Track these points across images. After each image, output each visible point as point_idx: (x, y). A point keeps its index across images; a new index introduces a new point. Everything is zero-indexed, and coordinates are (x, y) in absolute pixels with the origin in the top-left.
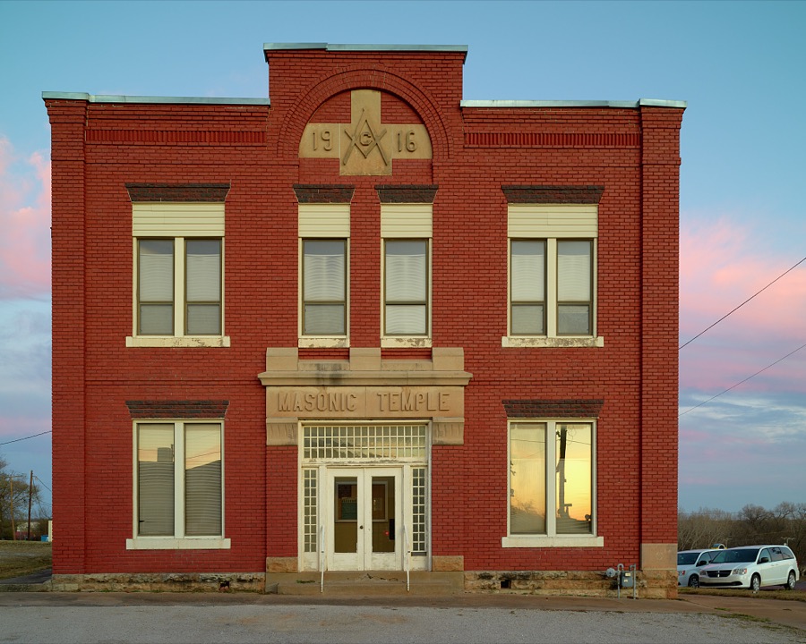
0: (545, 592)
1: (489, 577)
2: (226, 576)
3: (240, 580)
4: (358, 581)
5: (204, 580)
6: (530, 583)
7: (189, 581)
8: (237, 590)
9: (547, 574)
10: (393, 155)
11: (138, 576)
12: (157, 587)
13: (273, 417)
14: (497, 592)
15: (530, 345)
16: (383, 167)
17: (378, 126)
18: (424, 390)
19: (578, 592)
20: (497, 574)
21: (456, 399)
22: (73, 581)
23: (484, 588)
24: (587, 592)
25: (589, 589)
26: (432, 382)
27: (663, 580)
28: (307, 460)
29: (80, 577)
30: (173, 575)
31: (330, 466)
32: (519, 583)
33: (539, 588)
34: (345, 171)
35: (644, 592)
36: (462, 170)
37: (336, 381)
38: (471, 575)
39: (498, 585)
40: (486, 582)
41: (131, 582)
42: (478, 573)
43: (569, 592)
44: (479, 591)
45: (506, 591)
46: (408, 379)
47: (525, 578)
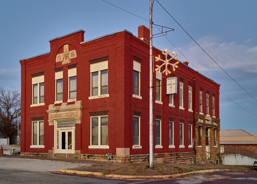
0: (96, 160)
1: (85, 156)
2: (43, 154)
3: (45, 155)
4: (62, 155)
5: (40, 154)
6: (93, 157)
7: (38, 155)
8: (44, 157)
9: (96, 155)
10: (71, 58)
11: (31, 153)
12: (33, 155)
13: (50, 119)
14: (86, 159)
15: (94, 98)
16: (69, 61)
17: (68, 52)
18: (73, 111)
19: (102, 160)
20: (87, 155)
21: (79, 113)
22: (23, 154)
23: (84, 158)
24: (104, 160)
25: (105, 159)
26: (74, 109)
27: (121, 158)
28: (57, 128)
29: (24, 153)
30: (36, 153)
31: (60, 130)
32: (91, 157)
33: (95, 159)
34: (63, 63)
35: (116, 161)
36: (82, 58)
37: (58, 111)
38: (82, 155)
39: (87, 157)
40: (85, 157)
41: (30, 154)
42: (83, 154)
43: (101, 160)
44: (83, 159)
45: (88, 159)
46: (69, 109)
47: (92, 156)
